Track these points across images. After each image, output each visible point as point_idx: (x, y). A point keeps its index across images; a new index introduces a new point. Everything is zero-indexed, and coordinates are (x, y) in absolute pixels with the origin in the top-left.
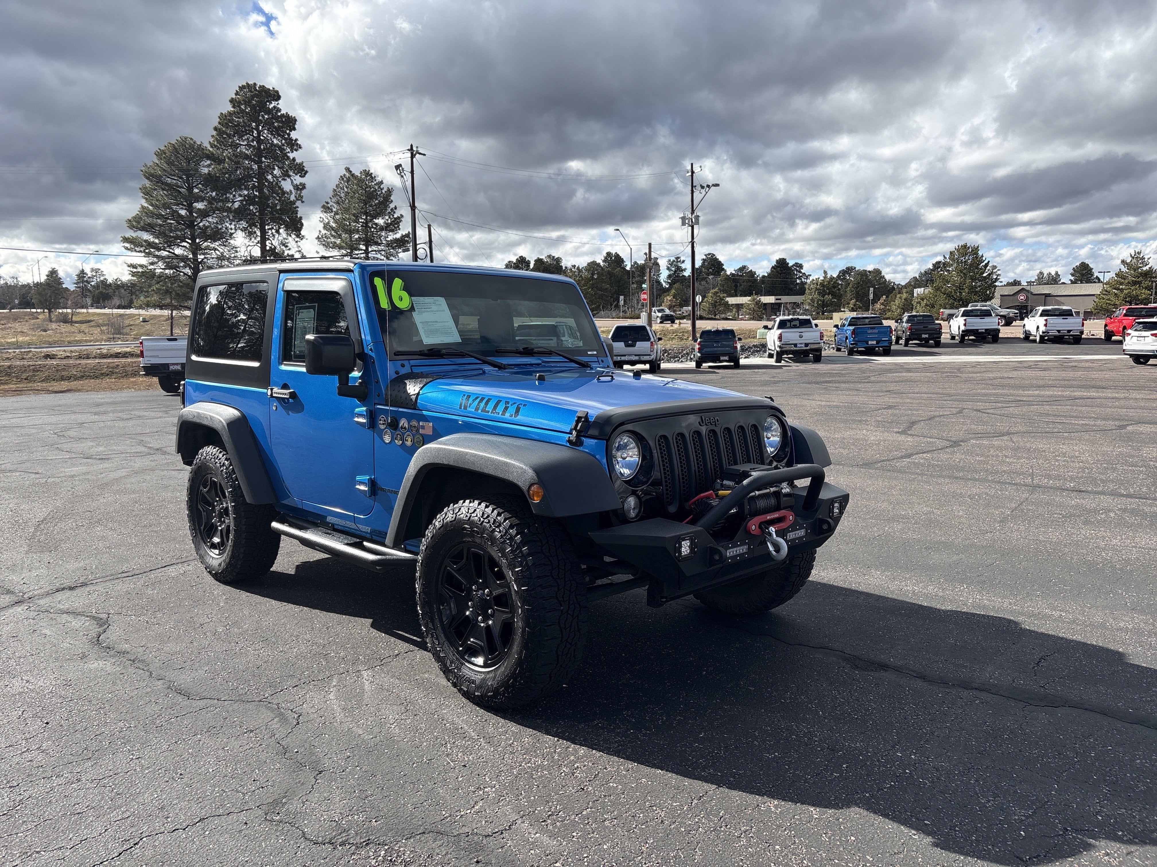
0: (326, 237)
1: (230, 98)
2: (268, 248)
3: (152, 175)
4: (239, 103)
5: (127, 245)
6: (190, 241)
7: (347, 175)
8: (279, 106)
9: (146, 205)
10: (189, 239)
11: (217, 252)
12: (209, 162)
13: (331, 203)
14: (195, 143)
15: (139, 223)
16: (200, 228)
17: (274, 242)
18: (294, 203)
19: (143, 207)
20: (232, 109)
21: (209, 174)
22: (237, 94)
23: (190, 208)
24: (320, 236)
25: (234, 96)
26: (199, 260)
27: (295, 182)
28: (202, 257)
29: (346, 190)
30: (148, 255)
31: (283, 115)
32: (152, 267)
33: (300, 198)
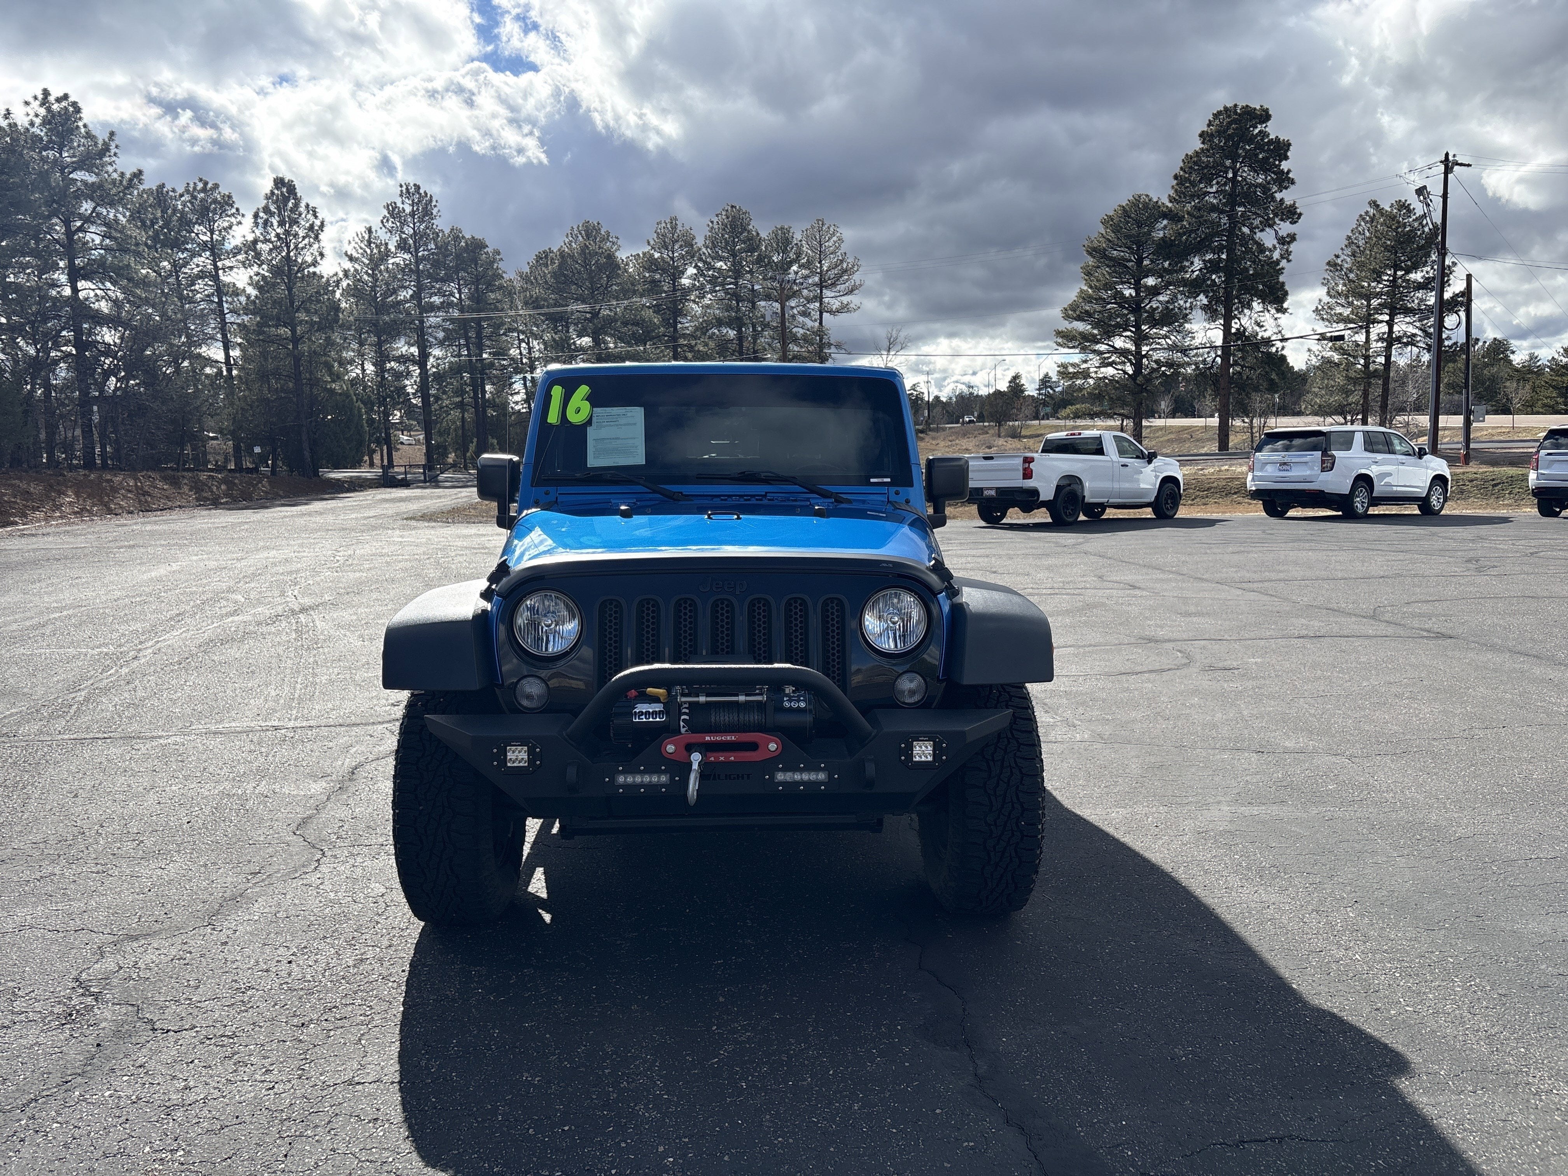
0: (1329, 308)
1: (1199, 132)
2: (1233, 330)
3: (1094, 249)
4: (1212, 135)
5: (1060, 340)
6: (1134, 329)
7: (1372, 211)
8: (1267, 129)
9: (1085, 288)
10: (1132, 326)
11: (1168, 340)
12: (1165, 222)
13: (1343, 257)
14: (1150, 200)
15: (1075, 311)
16: (1146, 312)
17: (1245, 321)
18: (1278, 262)
19: (1082, 291)
20: (1202, 146)
21: (1163, 239)
22: (1210, 124)
23: (1137, 287)
24: (1320, 307)
25: (1205, 129)
26: (1144, 353)
27: (1280, 234)
28: (1147, 348)
29: (1367, 234)
30: (1084, 350)
31: (1271, 142)
32: (1084, 366)
33: (1286, 256)
